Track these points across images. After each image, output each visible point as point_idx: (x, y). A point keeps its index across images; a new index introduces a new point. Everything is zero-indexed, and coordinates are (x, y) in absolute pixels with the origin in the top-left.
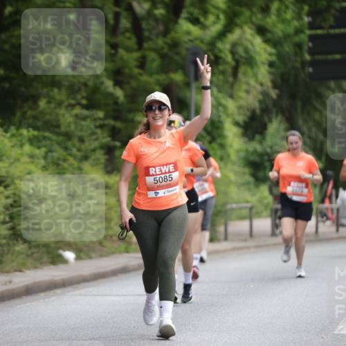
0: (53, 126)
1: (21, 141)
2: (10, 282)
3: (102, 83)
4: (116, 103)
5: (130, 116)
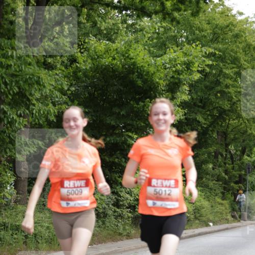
3: (221, 174)
4: (225, 180)
5: (229, 184)
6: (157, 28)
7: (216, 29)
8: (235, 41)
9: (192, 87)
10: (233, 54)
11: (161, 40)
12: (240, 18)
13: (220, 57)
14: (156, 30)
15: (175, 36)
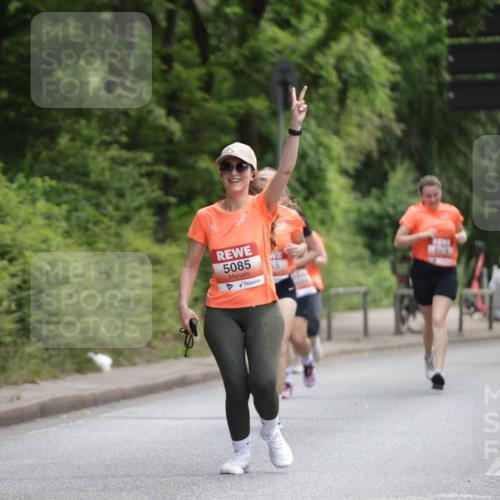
0: (79, 174)
1: (32, 195)
2: (18, 398)
3: (150, 112)
4: (170, 141)
5: (190, 161)
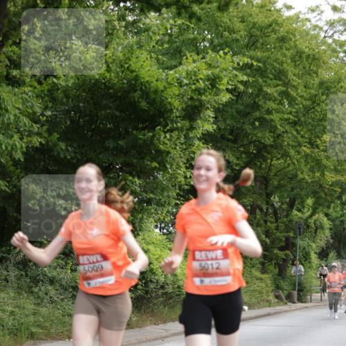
5: (272, 250)
6: (169, 26)
7: (254, 30)
8: (280, 46)
9: (219, 112)
10: (278, 66)
11: (175, 45)
12: (287, 14)
13: (259, 69)
14: (167, 30)
15: (195, 39)
